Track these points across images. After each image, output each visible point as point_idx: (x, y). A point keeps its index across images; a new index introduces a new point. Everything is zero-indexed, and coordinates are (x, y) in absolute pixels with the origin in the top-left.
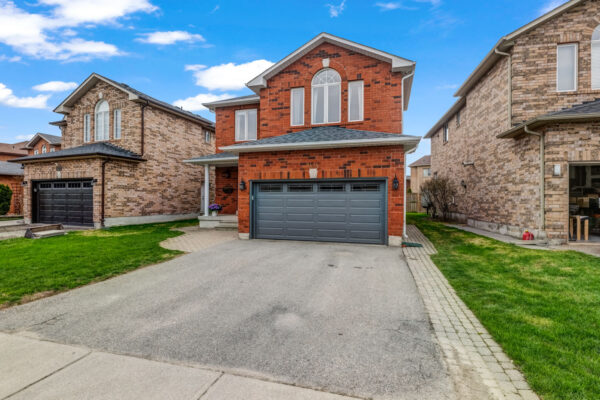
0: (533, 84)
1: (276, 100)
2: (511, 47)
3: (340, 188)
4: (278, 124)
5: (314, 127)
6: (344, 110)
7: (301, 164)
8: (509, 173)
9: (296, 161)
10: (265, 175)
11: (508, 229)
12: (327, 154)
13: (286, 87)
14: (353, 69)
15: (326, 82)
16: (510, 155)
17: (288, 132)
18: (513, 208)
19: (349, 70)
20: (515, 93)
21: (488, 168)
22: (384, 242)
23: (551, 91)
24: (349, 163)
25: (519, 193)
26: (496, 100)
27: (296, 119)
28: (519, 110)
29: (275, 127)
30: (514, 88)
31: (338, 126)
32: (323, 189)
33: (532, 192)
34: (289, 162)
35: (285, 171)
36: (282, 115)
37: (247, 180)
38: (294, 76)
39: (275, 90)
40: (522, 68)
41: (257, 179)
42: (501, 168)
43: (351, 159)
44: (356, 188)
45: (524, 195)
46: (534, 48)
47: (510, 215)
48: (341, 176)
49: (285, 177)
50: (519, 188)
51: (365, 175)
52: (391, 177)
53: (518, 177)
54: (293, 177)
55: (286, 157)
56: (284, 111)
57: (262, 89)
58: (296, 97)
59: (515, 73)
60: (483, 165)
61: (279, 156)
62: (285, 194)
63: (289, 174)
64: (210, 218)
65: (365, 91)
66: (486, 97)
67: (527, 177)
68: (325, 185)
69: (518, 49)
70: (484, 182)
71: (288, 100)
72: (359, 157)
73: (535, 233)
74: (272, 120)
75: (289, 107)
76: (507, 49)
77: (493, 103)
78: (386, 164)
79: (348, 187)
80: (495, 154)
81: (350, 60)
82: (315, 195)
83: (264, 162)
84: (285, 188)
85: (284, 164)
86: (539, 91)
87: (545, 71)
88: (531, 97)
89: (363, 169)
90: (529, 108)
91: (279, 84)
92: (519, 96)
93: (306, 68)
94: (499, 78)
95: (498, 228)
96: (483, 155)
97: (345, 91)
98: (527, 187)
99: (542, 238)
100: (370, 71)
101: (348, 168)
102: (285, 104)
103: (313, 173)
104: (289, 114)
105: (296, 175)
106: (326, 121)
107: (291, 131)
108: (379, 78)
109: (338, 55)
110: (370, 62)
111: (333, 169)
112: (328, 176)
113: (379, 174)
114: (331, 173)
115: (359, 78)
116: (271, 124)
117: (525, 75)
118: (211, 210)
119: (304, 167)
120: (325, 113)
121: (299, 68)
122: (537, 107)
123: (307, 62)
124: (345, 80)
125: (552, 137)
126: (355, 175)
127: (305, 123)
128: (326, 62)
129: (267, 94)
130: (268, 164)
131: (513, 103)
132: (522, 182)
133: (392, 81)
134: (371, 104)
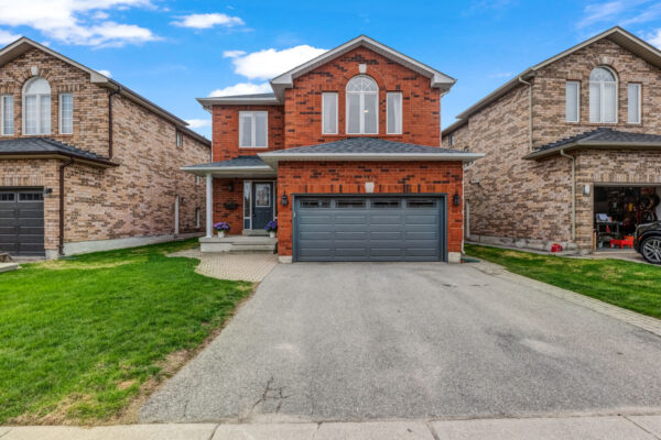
0: (549, 113)
1: (304, 103)
2: (533, 78)
3: (395, 204)
4: (307, 130)
5: (349, 138)
6: (382, 122)
7: (356, 177)
8: (529, 192)
9: (349, 174)
10: (312, 187)
11: (527, 242)
12: (384, 167)
13: (318, 89)
14: (392, 79)
15: (362, 89)
16: (530, 175)
17: (320, 141)
18: (534, 223)
19: (388, 80)
20: (536, 119)
21: (499, 186)
22: (443, 258)
23: (562, 120)
24: (408, 178)
25: (542, 210)
26: (511, 125)
27: (328, 126)
28: (538, 135)
29: (303, 134)
30: (534, 115)
31: (376, 138)
32: (377, 204)
33: (559, 209)
34: (341, 174)
35: (337, 184)
36: (312, 121)
37: (289, 193)
38: (325, 78)
39: (303, 92)
40: (541, 97)
41: (302, 192)
42: (518, 187)
43: (410, 174)
44: (412, 204)
45: (547, 212)
46: (550, 81)
47: (529, 229)
48: (400, 191)
49: (337, 190)
50: (542, 205)
51: (424, 190)
52: (450, 192)
53: (541, 195)
54: (346, 191)
55: (337, 169)
56: (314, 117)
57: (288, 89)
58: (329, 102)
59: (535, 102)
60: (493, 184)
61: (330, 167)
62: (333, 210)
63: (341, 187)
64: (215, 239)
65: (404, 103)
66: (497, 122)
67: (553, 195)
68: (380, 200)
69: (538, 80)
70: (494, 200)
71: (319, 104)
72: (418, 172)
73: (564, 245)
74: (300, 126)
75: (320, 113)
76: (529, 78)
77: (507, 126)
78: (445, 179)
79: (404, 203)
80: (510, 174)
81: (388, 69)
82: (368, 210)
83: (310, 173)
84: (333, 203)
85: (335, 176)
86: (554, 119)
87: (559, 102)
88: (548, 124)
89: (423, 184)
90: (545, 134)
91: (308, 85)
92: (539, 122)
93: (339, 72)
94: (516, 105)
95: (514, 241)
96: (494, 175)
97: (382, 102)
98: (553, 204)
99: (572, 249)
100: (410, 83)
101: (407, 182)
102: (316, 109)
103: (370, 187)
104: (320, 121)
105: (349, 189)
106: (362, 132)
107: (323, 139)
108: (419, 91)
109: (375, 62)
110: (409, 75)
111: (391, 184)
112: (386, 191)
113: (439, 189)
114: (389, 188)
115: (398, 90)
116: (298, 130)
117: (544, 104)
118: (215, 231)
119: (358, 180)
120: (362, 122)
121: (332, 70)
122: (552, 133)
123: (342, 64)
124: (383, 90)
125: (583, 160)
126: (414, 190)
127: (340, 131)
128: (363, 68)
129: (293, 95)
130: (316, 175)
131: (534, 129)
132: (546, 199)
133: (432, 96)
134: (410, 117)
